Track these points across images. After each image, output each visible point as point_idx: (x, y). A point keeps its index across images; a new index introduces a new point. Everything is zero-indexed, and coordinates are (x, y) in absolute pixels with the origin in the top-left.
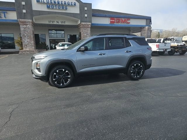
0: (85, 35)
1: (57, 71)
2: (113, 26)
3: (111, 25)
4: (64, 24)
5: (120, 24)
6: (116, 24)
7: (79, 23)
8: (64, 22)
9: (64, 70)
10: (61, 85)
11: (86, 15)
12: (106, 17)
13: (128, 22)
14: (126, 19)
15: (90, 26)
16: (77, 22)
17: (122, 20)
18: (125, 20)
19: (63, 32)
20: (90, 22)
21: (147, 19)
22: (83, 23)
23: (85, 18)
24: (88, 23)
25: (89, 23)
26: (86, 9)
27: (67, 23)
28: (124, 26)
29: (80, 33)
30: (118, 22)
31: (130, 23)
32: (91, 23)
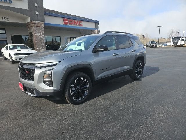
0: (38, 35)
1: (75, 81)
2: (67, 27)
3: (64, 27)
4: (7, 21)
5: (73, 26)
6: (70, 26)
7: (29, 21)
8: (7, 19)
9: (82, 78)
10: (80, 99)
11: (37, 13)
12: (58, 17)
13: (81, 24)
14: (79, 21)
15: (43, 25)
16: (25, 19)
17: (75, 21)
18: (77, 22)
19: (4, 32)
20: (43, 20)
21: (96, 23)
22: (35, 22)
23: (36, 16)
24: (40, 22)
25: (42, 22)
26: (36, 5)
27: (11, 21)
28: (77, 28)
29: (31, 33)
30: (72, 24)
31: (82, 25)
32: (44, 22)
